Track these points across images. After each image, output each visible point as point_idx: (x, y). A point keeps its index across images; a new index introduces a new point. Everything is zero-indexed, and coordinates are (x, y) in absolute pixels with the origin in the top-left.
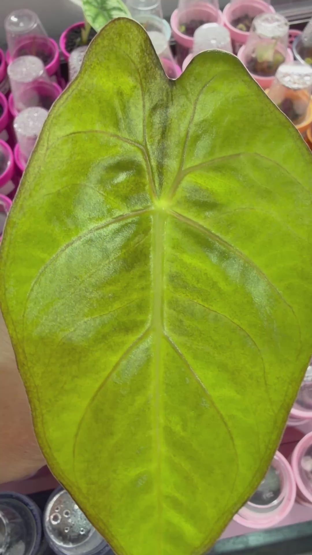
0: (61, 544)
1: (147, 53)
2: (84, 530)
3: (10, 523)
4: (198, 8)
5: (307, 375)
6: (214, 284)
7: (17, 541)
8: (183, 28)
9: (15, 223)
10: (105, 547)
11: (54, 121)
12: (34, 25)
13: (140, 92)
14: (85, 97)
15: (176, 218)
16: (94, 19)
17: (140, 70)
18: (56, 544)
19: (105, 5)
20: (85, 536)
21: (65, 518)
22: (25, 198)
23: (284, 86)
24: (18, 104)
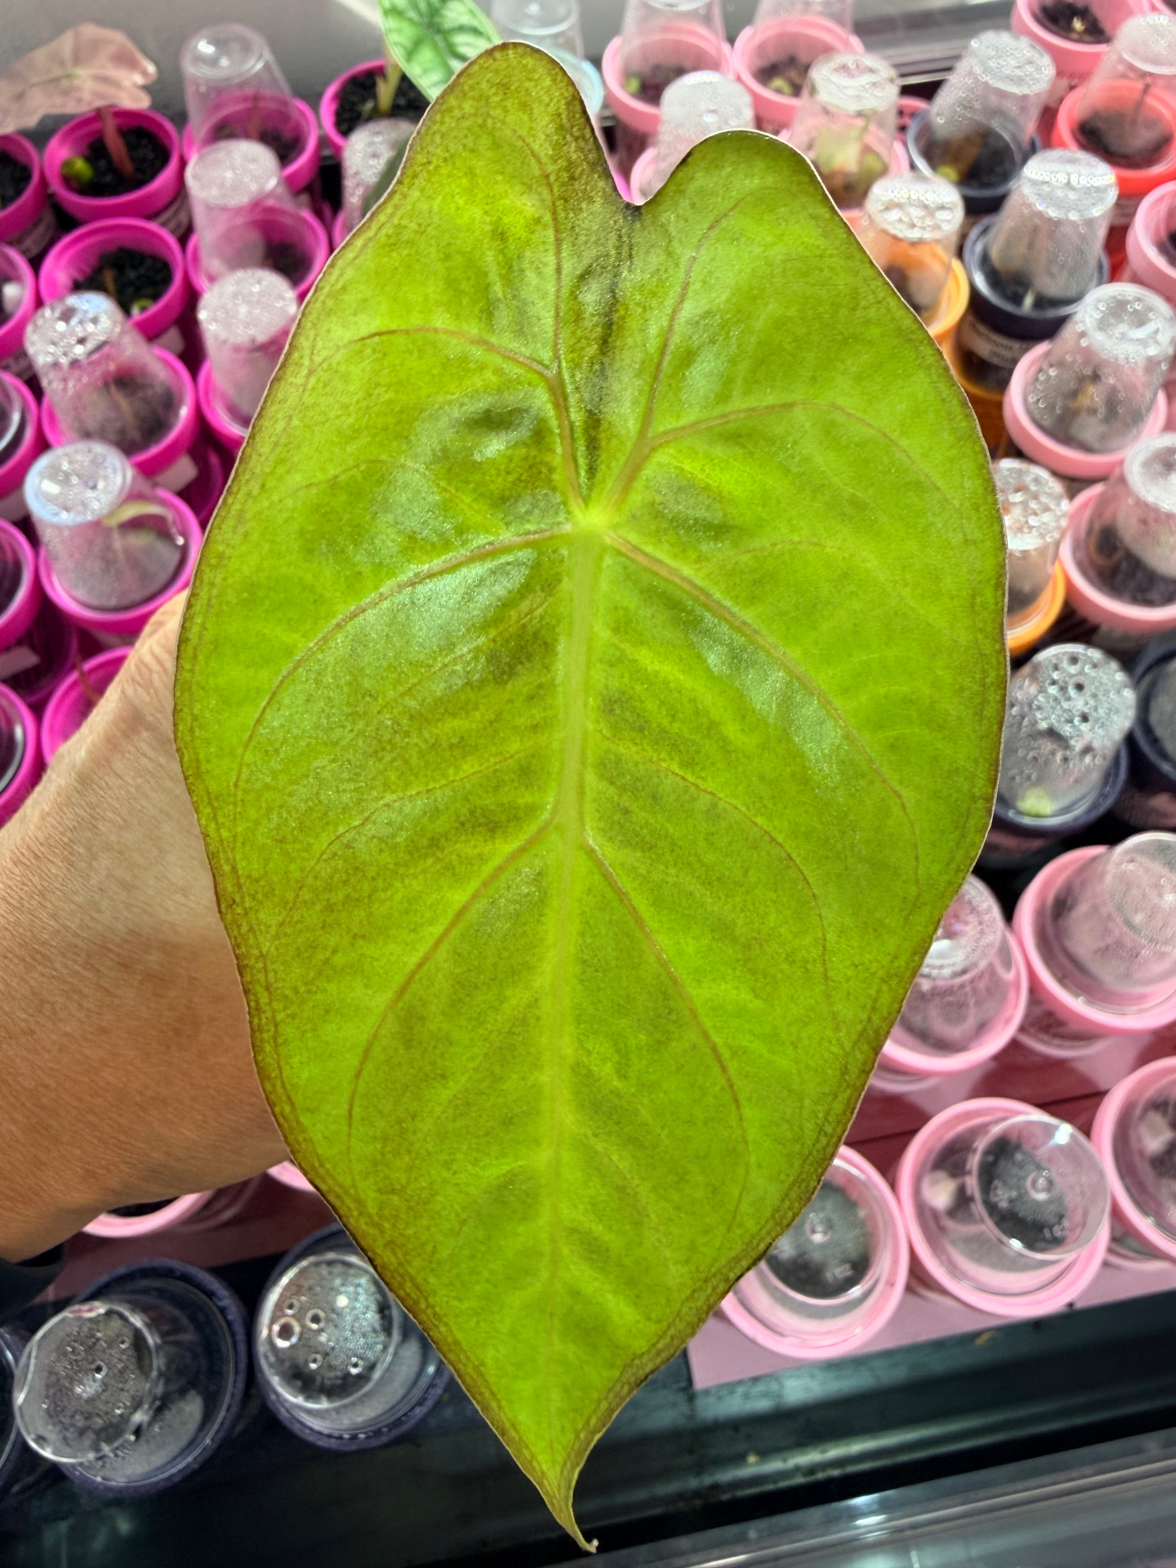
0: (299, 1400)
1: (572, 135)
2: (361, 1363)
3: (165, 1343)
4: (670, 36)
5: (928, 960)
6: (712, 728)
7: (182, 1393)
8: (634, 85)
9: (221, 556)
10: (413, 1408)
11: (330, 303)
12: (255, 65)
13: (550, 233)
14: (410, 243)
15: (627, 557)
16: (410, 54)
17: (552, 178)
18: (286, 1400)
19: (437, 20)
20: (362, 1378)
21: (310, 1330)
22: (249, 494)
23: (885, 232)
24: (211, 262)
